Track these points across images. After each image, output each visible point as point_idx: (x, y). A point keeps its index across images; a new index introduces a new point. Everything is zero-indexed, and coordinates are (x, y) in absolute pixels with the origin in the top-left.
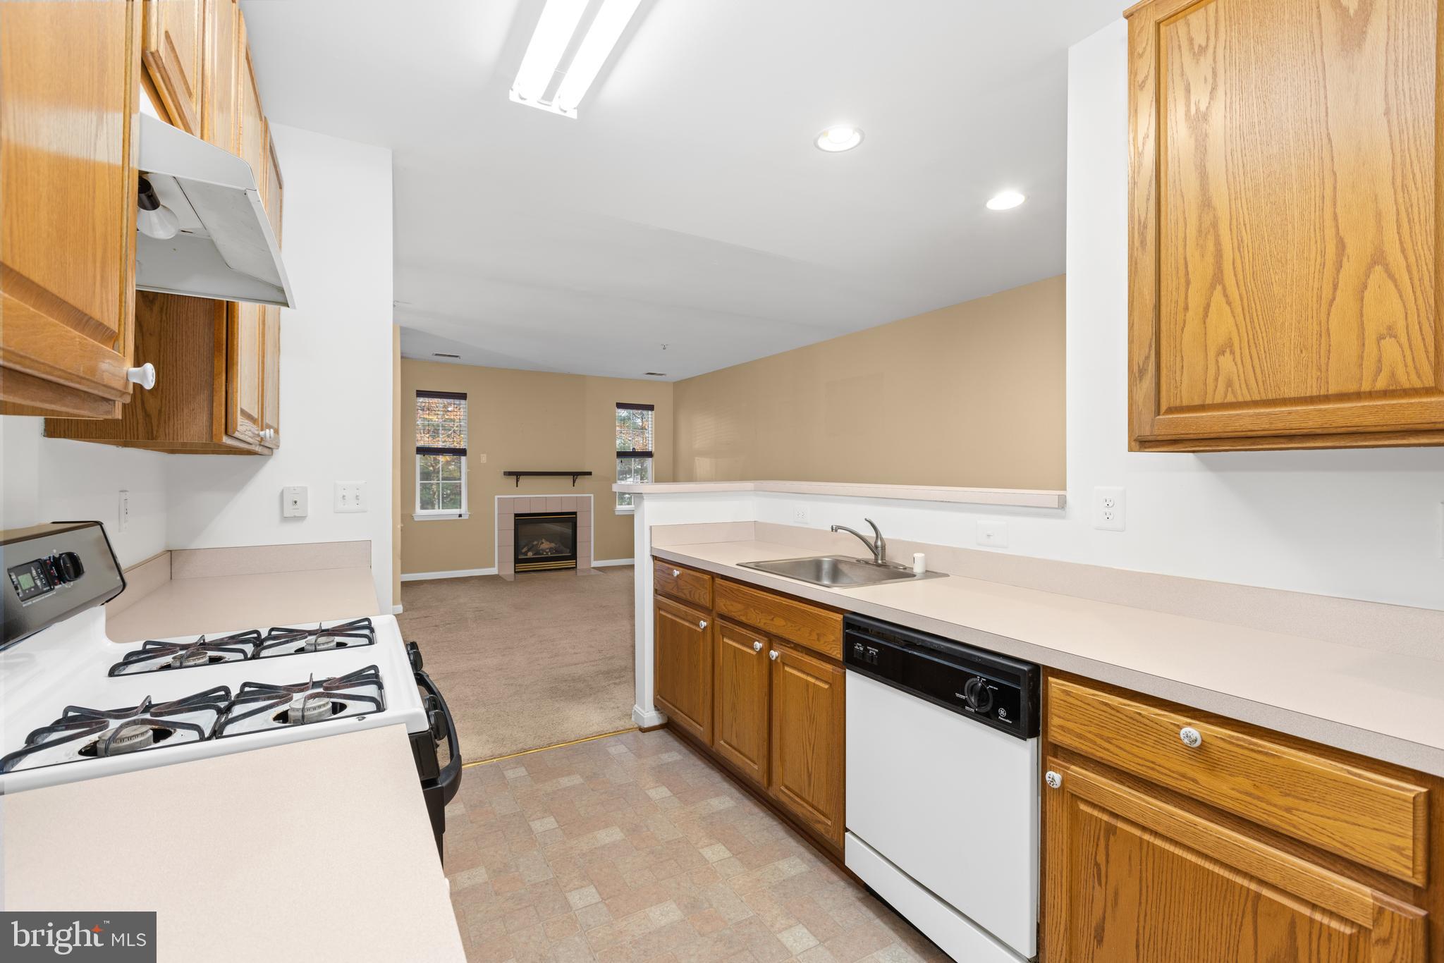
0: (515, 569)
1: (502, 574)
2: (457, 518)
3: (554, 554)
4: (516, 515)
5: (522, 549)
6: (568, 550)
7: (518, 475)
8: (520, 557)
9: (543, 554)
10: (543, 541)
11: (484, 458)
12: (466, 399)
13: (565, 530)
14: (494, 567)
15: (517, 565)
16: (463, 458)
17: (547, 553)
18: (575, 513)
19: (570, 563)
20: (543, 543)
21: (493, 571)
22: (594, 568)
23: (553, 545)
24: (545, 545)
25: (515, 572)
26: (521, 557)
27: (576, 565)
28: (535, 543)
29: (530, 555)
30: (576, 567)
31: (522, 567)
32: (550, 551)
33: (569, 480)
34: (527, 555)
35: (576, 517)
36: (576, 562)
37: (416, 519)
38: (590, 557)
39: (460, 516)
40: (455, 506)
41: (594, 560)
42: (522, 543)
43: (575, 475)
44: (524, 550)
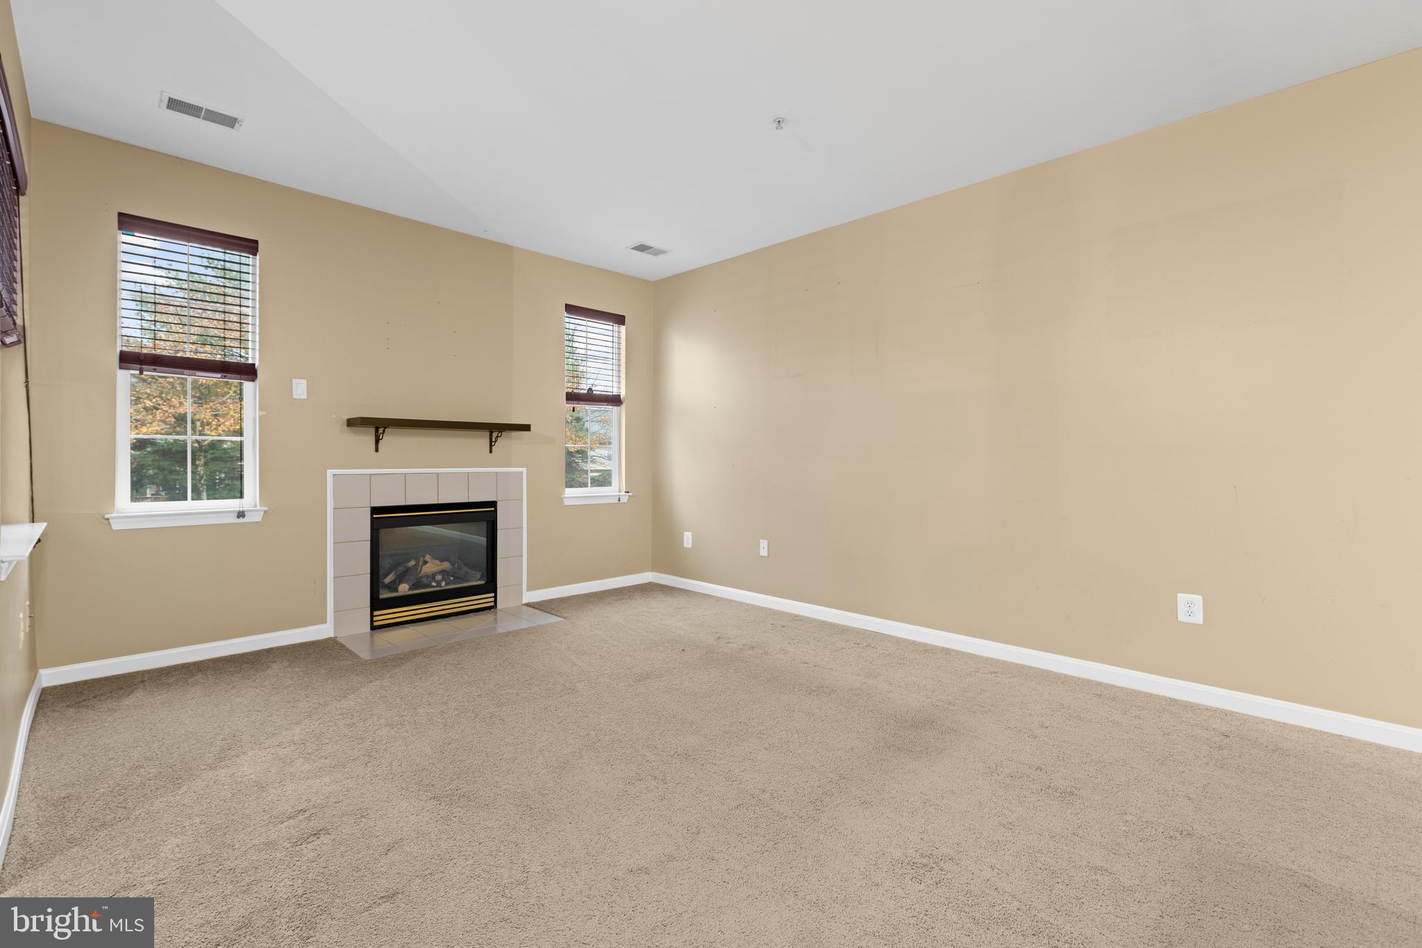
0: (372, 621)
1: (342, 636)
2: (233, 520)
3: (453, 582)
4: (375, 510)
5: (386, 576)
6: (479, 574)
7: (378, 427)
8: (382, 596)
9: (429, 586)
10: (428, 558)
11: (300, 389)
12: (255, 254)
13: (472, 536)
14: (325, 622)
15: (375, 613)
16: (248, 386)
17: (439, 584)
18: (493, 504)
19: (484, 600)
20: (426, 563)
21: (322, 631)
22: (528, 605)
23: (446, 565)
24: (431, 566)
25: (373, 628)
26: (385, 595)
27: (495, 602)
28: (412, 563)
29: (404, 589)
30: (495, 607)
31: (385, 616)
32: (443, 579)
33: (481, 441)
34: (397, 590)
35: (495, 511)
36: (495, 597)
37: (115, 527)
38: (521, 584)
39: (241, 514)
40: (232, 493)
41: (528, 590)
42: (385, 563)
43: (495, 430)
44: (388, 580)
